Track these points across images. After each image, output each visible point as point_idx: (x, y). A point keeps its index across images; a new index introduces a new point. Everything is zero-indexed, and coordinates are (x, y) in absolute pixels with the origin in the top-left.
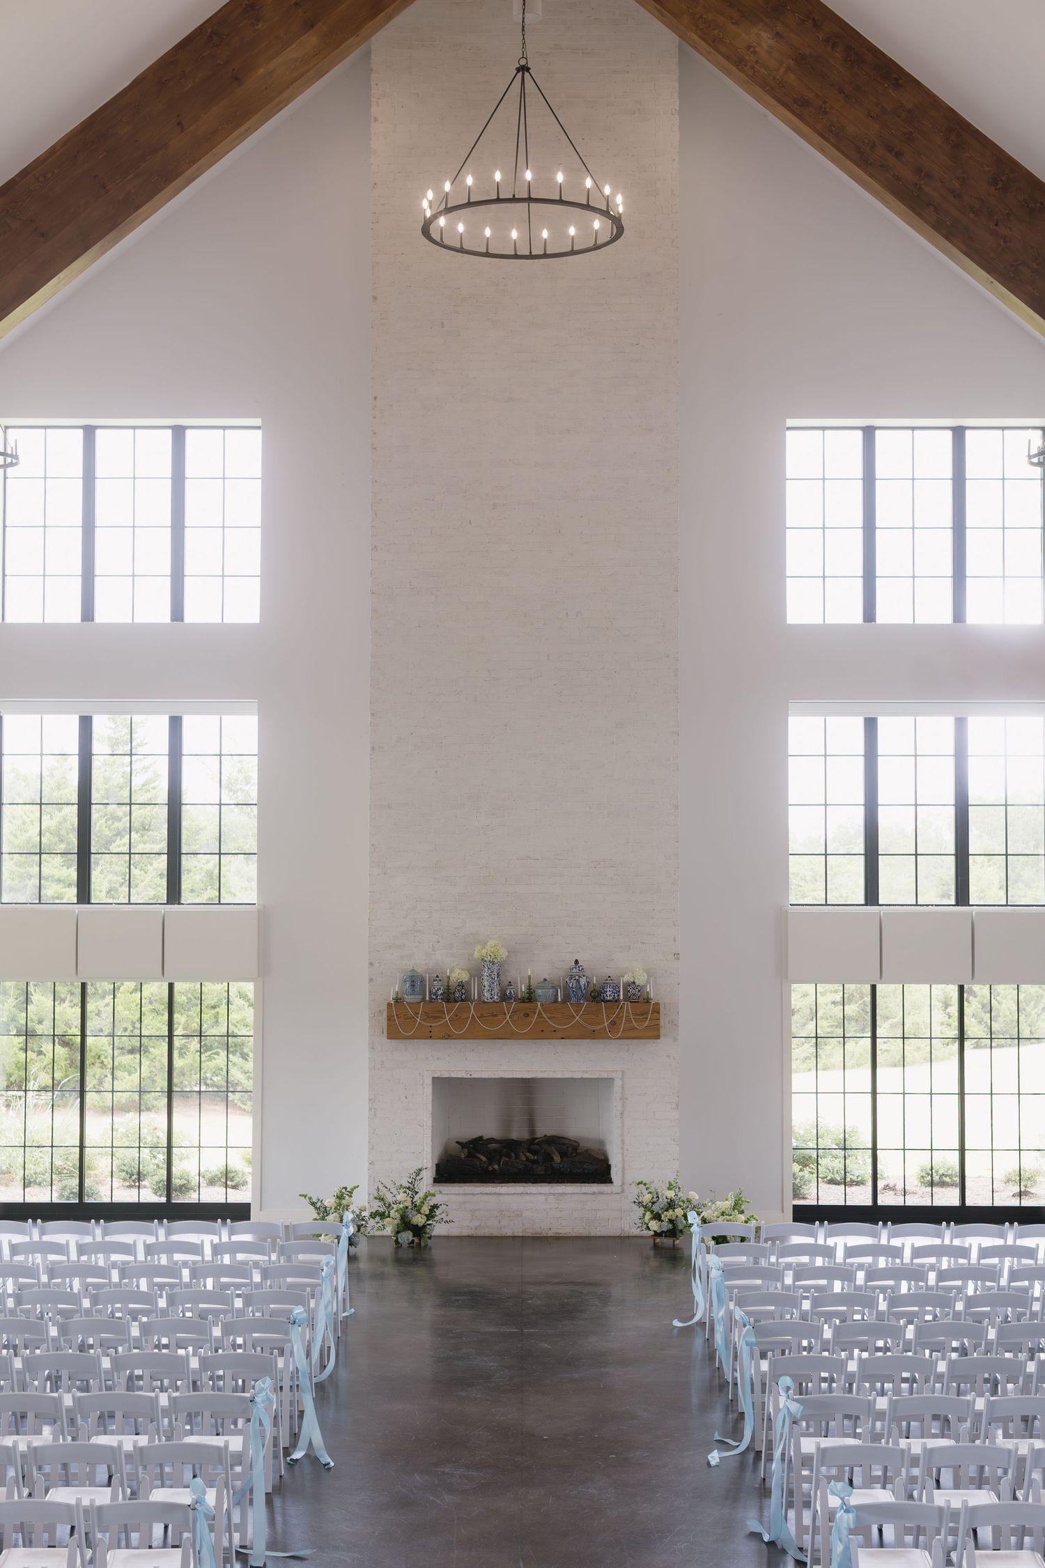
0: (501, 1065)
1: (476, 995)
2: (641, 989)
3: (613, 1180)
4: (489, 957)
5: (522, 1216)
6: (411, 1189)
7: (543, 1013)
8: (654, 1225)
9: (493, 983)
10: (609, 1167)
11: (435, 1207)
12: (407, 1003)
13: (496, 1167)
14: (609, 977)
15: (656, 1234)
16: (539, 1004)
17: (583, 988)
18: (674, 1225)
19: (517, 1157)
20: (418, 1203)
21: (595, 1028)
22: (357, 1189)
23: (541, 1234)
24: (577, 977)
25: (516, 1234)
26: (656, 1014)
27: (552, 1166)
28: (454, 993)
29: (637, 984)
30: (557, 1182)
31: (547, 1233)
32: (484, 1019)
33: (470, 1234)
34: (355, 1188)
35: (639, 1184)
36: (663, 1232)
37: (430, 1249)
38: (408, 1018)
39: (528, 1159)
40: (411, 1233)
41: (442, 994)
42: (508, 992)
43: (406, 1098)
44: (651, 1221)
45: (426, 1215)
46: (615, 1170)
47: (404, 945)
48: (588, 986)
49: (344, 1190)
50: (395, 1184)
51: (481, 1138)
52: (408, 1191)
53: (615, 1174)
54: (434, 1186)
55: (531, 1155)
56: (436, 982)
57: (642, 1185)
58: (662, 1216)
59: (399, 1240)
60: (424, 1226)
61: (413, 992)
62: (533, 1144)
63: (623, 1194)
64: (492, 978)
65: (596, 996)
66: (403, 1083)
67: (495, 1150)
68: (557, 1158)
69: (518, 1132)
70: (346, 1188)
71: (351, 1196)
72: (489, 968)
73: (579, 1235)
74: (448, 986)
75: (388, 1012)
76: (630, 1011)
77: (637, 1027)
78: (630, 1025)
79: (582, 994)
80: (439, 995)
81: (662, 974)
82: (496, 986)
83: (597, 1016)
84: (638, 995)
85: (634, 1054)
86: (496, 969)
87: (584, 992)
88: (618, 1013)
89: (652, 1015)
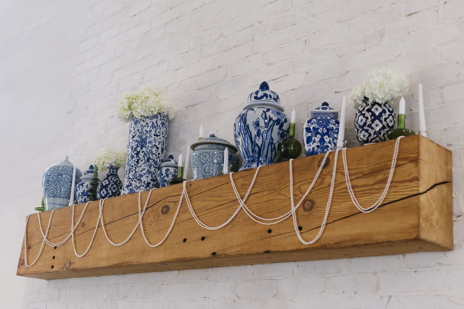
7: (188, 201)
9: (133, 157)
14: (325, 104)
16: (185, 183)
21: (270, 222)
29: (371, 99)
32: (111, 226)
74: (95, 179)
76: (346, 168)
77: (360, 208)
78: (344, 205)
79: (257, 148)
80: (80, 194)
81: (458, 75)
82: (138, 162)
83: (279, 194)
84: (373, 128)
85: (392, 299)
86: (140, 131)
87: (259, 142)
88: (320, 179)
89: (399, 169)
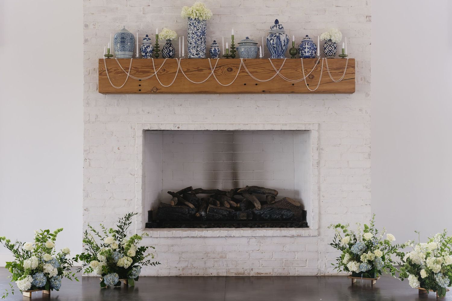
0: (206, 118)
1: (183, 52)
2: (337, 46)
3: (308, 225)
4: (195, 15)
5: (226, 257)
6: (120, 233)
7: (245, 67)
8: (353, 266)
9: (198, 40)
10: (304, 213)
11: (143, 249)
12: (118, 59)
13: (203, 213)
14: (307, 36)
15: (354, 274)
16: (242, 59)
17: (283, 44)
18: (373, 265)
19: (222, 204)
20: (125, 246)
21: (293, 81)
22: (61, 232)
23: (244, 273)
24: (277, 34)
25: (221, 275)
26: (352, 69)
27: (253, 213)
28: (162, 50)
29: (333, 41)
30: (259, 227)
31: (249, 273)
32: (189, 73)
33: (178, 274)
34: (59, 231)
35: (337, 226)
36: (362, 272)
37: (137, 290)
38: (118, 73)
39: (231, 207)
40: (117, 275)
41: (151, 51)
42: (213, 49)
43: (119, 149)
44: (350, 263)
45: (132, 258)
46: (313, 214)
47: (117, 8)
48: (287, 43)
49: (46, 233)
50: (104, 228)
51: (190, 189)
52: (117, 235)
53: (310, 219)
54: (144, 230)
55: (235, 203)
56: (146, 40)
57: (339, 229)
58: (361, 257)
59: (105, 282)
60: (130, 268)
61: (123, 49)
62: (236, 194)
63: (319, 237)
64: (197, 35)
65: (295, 52)
66: (115, 136)
67: (202, 199)
68: (258, 205)
69: (223, 184)
70: (48, 231)
71: (54, 239)
72: (195, 27)
73: (279, 275)
74: (157, 44)
75: (100, 67)
76: (327, 65)
77: (334, 80)
78: (327, 79)
79: (282, 51)
80: (149, 52)
81: (356, 35)
82: (202, 43)
83: (296, 71)
84: (334, 52)
85: (330, 108)
86: (201, 27)
87: (284, 48)
88: (316, 68)
89: (348, 69)
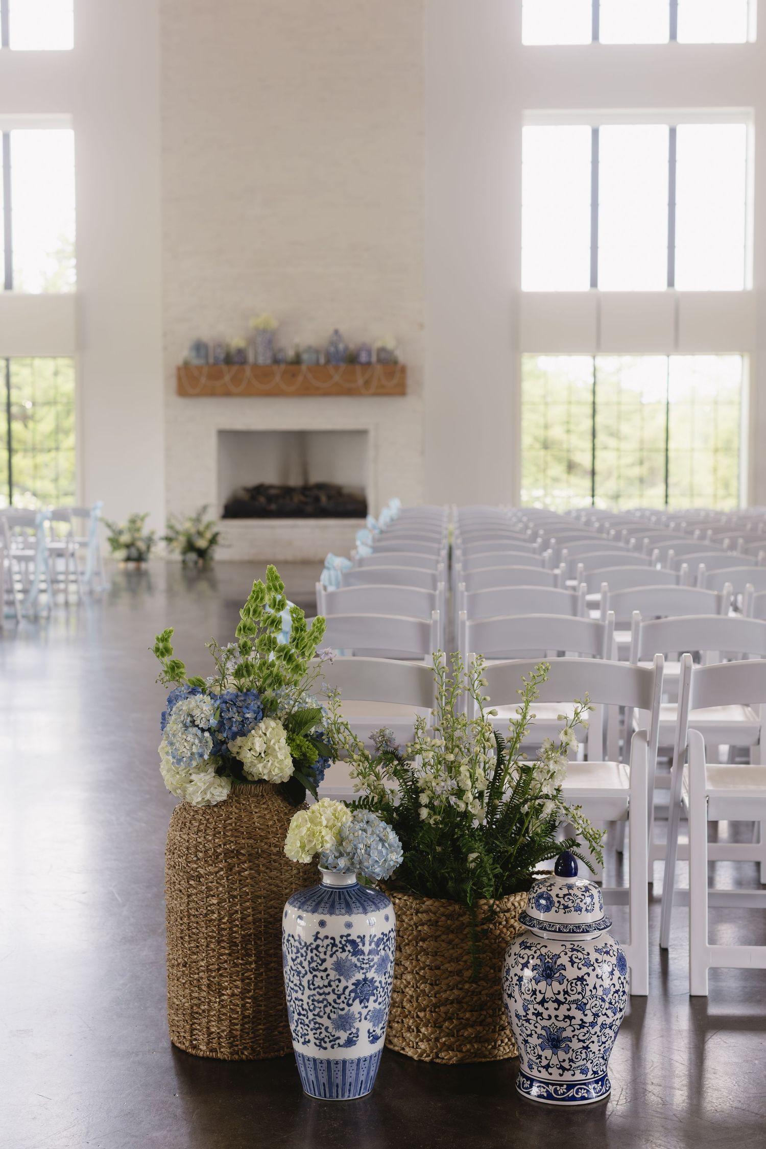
0: (273, 419)
1: (252, 360)
2: (390, 353)
4: (262, 327)
5: (292, 544)
7: (307, 374)
9: (266, 347)
10: (366, 506)
11: (217, 534)
12: (194, 366)
13: (273, 506)
14: (365, 342)
16: (305, 365)
17: (341, 352)
19: (292, 499)
20: (202, 531)
21: (351, 386)
24: (336, 344)
26: (403, 375)
27: (319, 505)
28: (233, 358)
29: (387, 349)
30: (322, 518)
32: (258, 379)
33: (248, 558)
34: (147, 515)
37: (214, 569)
38: (194, 379)
39: (300, 501)
40: (196, 554)
41: (223, 359)
42: (279, 357)
43: (195, 447)
45: (209, 540)
46: (371, 505)
47: (192, 318)
48: (346, 350)
49: (136, 517)
50: (183, 517)
51: (263, 485)
52: (194, 521)
53: (370, 508)
54: (220, 519)
55: (303, 498)
56: (218, 349)
59: (186, 560)
60: (207, 549)
61: (198, 357)
62: (306, 489)
65: (352, 359)
66: (192, 435)
67: (274, 494)
68: (324, 499)
69: (295, 481)
70: (138, 515)
71: (143, 522)
72: (261, 336)
74: (229, 352)
75: (178, 374)
76: (381, 371)
77: (387, 384)
79: (341, 357)
81: (411, 342)
82: (269, 350)
83: (353, 377)
84: (389, 359)
85: (386, 410)
87: (343, 355)
88: (372, 373)
89: (400, 374)
